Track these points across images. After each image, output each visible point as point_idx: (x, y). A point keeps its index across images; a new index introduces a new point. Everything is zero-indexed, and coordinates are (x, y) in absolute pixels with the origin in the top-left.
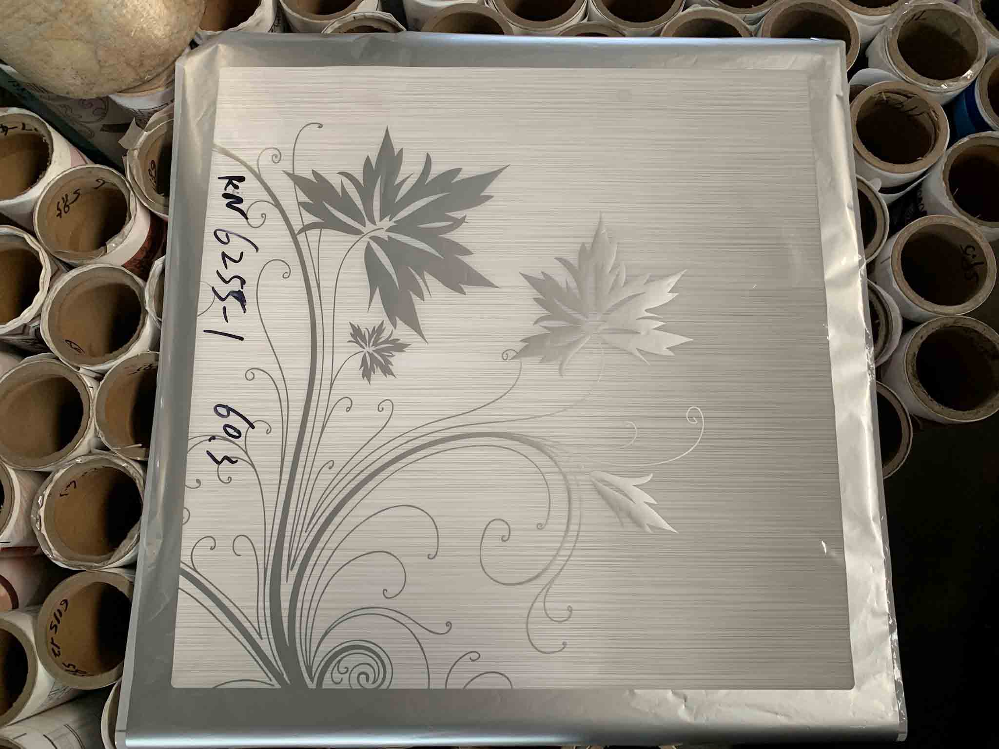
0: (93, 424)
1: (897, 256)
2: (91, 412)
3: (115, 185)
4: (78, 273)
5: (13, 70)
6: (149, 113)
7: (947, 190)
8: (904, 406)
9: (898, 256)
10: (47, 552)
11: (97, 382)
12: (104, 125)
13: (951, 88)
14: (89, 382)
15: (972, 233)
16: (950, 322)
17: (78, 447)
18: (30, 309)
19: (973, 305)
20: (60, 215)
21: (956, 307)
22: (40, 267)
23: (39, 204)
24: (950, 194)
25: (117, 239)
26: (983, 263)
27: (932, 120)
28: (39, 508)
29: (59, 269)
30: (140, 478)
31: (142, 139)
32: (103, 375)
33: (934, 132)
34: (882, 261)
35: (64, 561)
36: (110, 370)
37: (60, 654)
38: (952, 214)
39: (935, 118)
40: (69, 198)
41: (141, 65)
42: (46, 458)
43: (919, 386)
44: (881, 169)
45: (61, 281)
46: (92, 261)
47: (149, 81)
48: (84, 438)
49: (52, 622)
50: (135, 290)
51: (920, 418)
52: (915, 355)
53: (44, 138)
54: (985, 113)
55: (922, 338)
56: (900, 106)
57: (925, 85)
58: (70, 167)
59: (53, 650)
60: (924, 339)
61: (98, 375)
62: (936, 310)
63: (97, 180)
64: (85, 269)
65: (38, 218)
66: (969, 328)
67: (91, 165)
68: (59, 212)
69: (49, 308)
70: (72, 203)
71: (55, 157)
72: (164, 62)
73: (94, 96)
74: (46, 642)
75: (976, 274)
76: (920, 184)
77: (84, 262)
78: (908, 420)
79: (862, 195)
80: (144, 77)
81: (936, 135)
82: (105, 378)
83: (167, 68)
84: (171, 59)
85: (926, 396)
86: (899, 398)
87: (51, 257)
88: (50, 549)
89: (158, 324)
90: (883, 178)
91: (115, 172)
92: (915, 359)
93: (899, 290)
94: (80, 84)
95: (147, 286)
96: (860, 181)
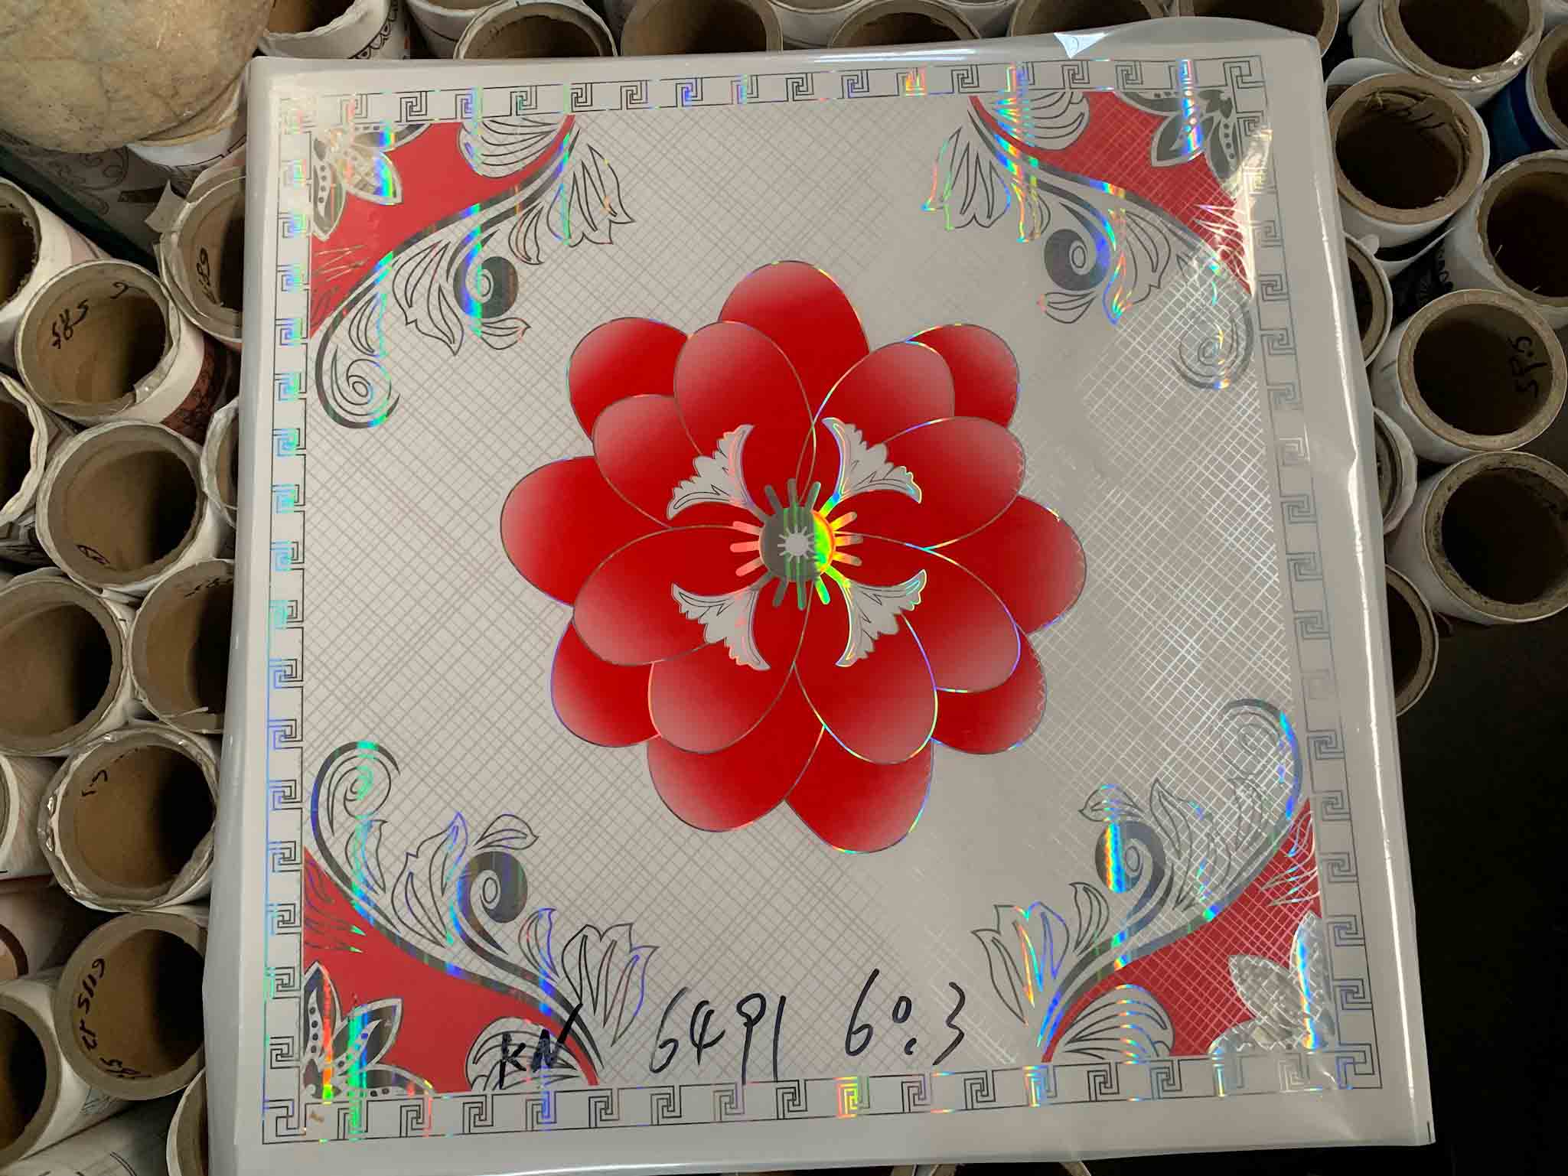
0: (128, 678)
1: (1407, 358)
2: (124, 659)
3: (142, 291)
4: (94, 435)
6: (194, 171)
7: (1484, 248)
8: (1425, 602)
9: (1410, 356)
10: (66, 886)
11: (130, 610)
12: (123, 192)
13: (1489, 80)
14: (118, 611)
15: (1525, 317)
16: (1494, 462)
17: (107, 716)
18: (17, 499)
19: (1531, 434)
20: (57, 343)
21: (1502, 437)
22: (31, 430)
23: (22, 327)
24: (1490, 254)
25: (151, 379)
26: (1545, 364)
27: (1458, 135)
28: (50, 815)
29: (60, 432)
30: (208, 763)
31: (183, 216)
32: (142, 599)
33: (1460, 151)
34: (1383, 367)
35: (93, 899)
36: (154, 591)
37: (95, 1044)
38: (1493, 287)
39: (1463, 129)
40: (71, 313)
41: (177, 93)
42: (55, 736)
43: (1448, 569)
44: (1377, 218)
45: (66, 451)
46: (112, 417)
47: (190, 119)
48: (116, 701)
49: (81, 994)
50: (185, 461)
51: (1451, 618)
52: (1439, 518)
53: (25, 221)
54: (1545, 122)
55: (1449, 489)
56: (1406, 113)
57: (1444, 79)
58: (70, 264)
59: (84, 1038)
60: (1453, 490)
61: (133, 600)
62: (1472, 443)
63: (116, 285)
64: (103, 430)
65: (22, 350)
66: (1525, 471)
67: (105, 259)
68: (55, 338)
69: (48, 498)
70: (76, 323)
71: (45, 250)
72: (212, 89)
73: (101, 148)
74: (74, 1026)
75: (1534, 382)
76: (1441, 242)
77: (101, 418)
78: (1429, 620)
79: (1352, 265)
80: (182, 113)
81: (1465, 160)
82: (144, 603)
83: (217, 98)
84: (224, 83)
85: (1458, 583)
86: (1415, 588)
87: (46, 411)
88: (71, 882)
89: (226, 514)
90: (1381, 233)
91: (143, 270)
92: (1440, 524)
93: (1411, 413)
94: (77, 129)
95: (204, 453)
96: (1348, 241)
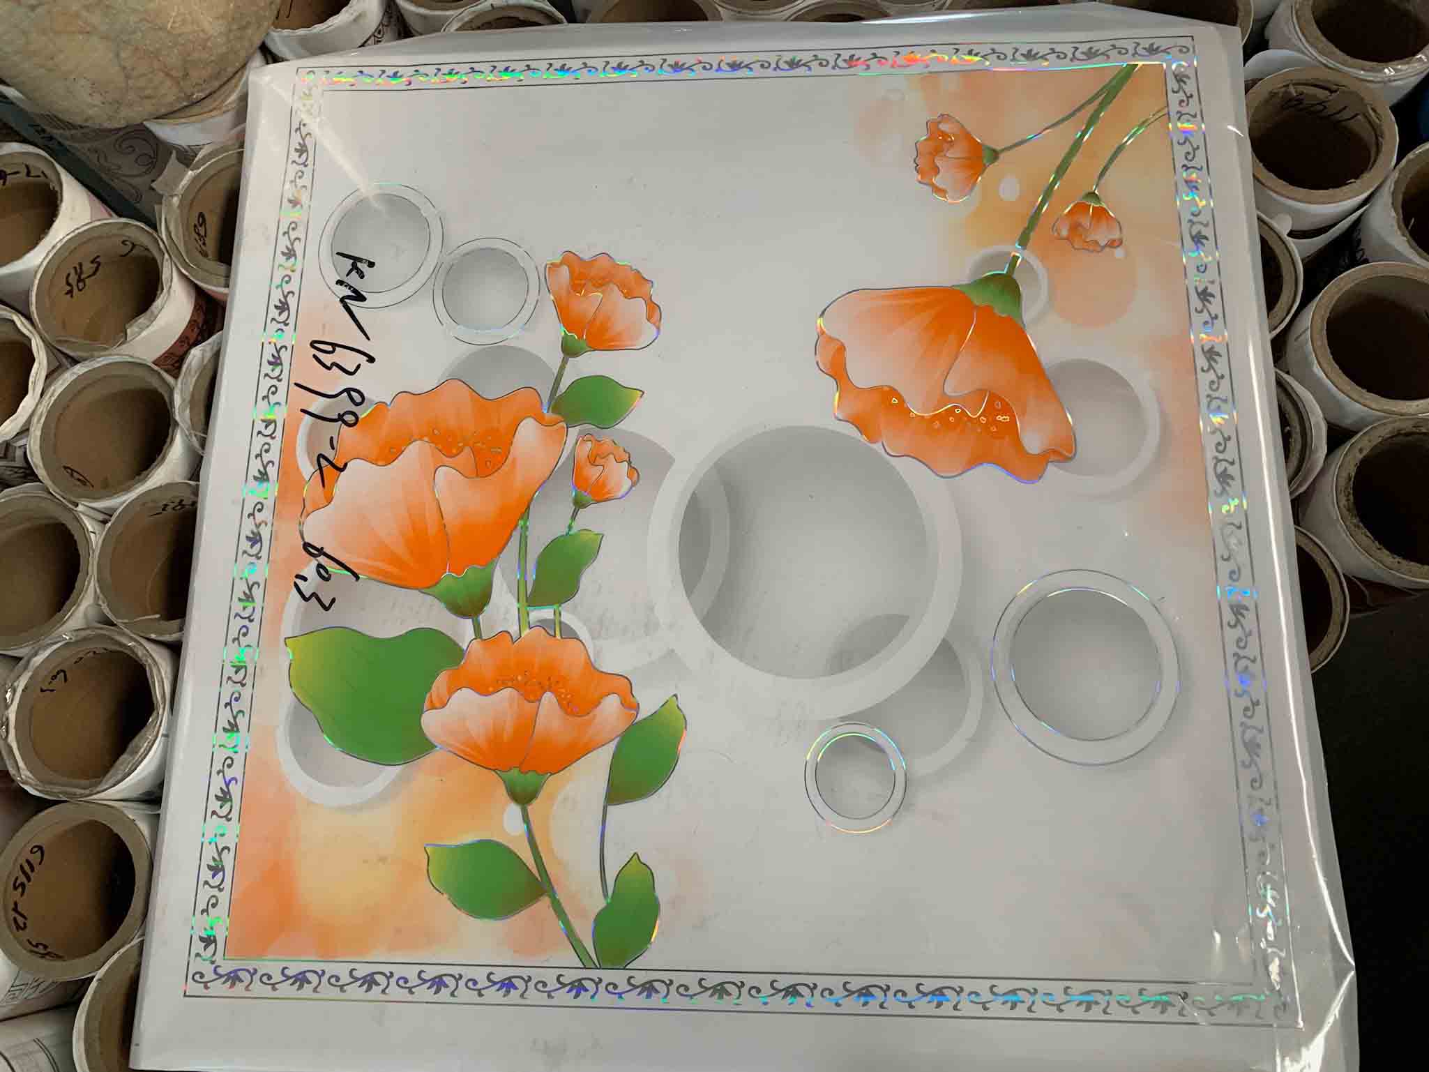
0: (92, 585)
1: (1319, 325)
2: (90, 567)
3: (147, 249)
4: (86, 370)
5: (17, 94)
7: (1398, 224)
8: (1336, 563)
9: (1321, 326)
10: (12, 771)
11: (102, 526)
13: (1399, 74)
14: (89, 525)
16: (1407, 426)
17: (69, 617)
18: (12, 421)
20: (70, 292)
21: (1417, 403)
22: (33, 360)
23: (39, 276)
24: (1404, 227)
25: (142, 320)
27: (1370, 122)
28: (7, 707)
29: (58, 364)
30: (152, 664)
31: (185, 182)
32: (111, 516)
33: (1374, 138)
34: (1295, 336)
35: (37, 785)
36: (122, 507)
37: (25, 927)
38: (1410, 261)
39: (1375, 118)
40: (84, 268)
41: (188, 74)
42: (23, 635)
43: (1359, 526)
44: (1288, 197)
45: (61, 382)
46: (106, 353)
47: (200, 101)
48: (79, 605)
49: (17, 879)
50: (163, 393)
51: (1364, 582)
52: (1350, 478)
53: (52, 186)
55: (1361, 450)
56: (1321, 107)
57: (1357, 71)
58: (87, 222)
59: (15, 919)
60: (1365, 453)
61: (104, 515)
62: (1386, 407)
63: (123, 242)
64: (96, 364)
65: (37, 295)
67: (114, 219)
68: (69, 288)
69: (42, 421)
70: (89, 276)
71: (65, 208)
72: (219, 73)
73: (122, 124)
74: (5, 907)
76: (1357, 222)
77: (96, 354)
78: (1341, 583)
79: (1264, 242)
80: (193, 94)
81: (1378, 146)
82: (113, 519)
83: (225, 83)
84: (231, 70)
85: (1370, 542)
86: (1325, 549)
87: (49, 347)
88: (18, 768)
89: (194, 439)
90: (1294, 213)
91: (147, 228)
92: (1352, 483)
93: (1325, 377)
94: (99, 103)
95: (179, 385)
96: (1259, 218)
